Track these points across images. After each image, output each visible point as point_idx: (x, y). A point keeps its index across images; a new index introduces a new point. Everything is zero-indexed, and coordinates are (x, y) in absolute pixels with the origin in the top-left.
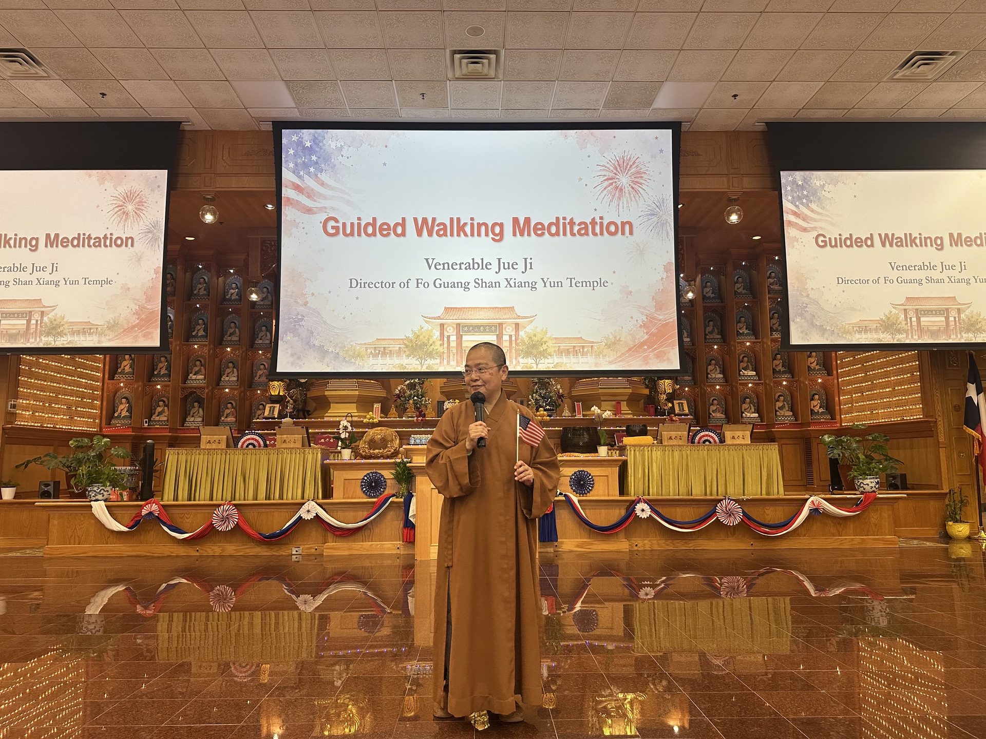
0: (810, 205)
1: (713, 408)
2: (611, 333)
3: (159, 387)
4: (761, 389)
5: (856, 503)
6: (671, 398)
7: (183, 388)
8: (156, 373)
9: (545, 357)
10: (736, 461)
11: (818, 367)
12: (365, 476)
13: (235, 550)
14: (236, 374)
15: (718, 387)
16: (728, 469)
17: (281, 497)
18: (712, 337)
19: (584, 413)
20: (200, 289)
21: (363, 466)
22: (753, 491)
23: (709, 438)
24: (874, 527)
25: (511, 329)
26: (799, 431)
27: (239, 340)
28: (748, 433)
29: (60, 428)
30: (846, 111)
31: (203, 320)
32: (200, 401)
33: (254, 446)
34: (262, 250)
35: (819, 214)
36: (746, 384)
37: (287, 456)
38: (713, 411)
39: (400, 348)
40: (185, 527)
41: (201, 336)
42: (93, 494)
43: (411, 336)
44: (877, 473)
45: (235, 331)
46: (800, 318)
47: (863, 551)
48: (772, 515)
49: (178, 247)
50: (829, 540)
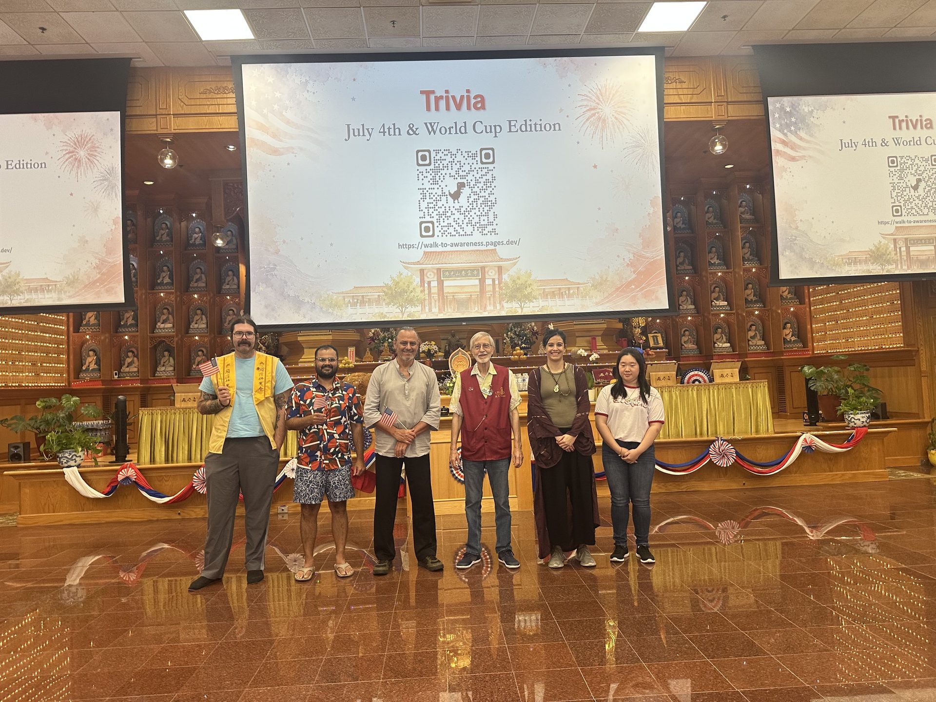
0: (798, 133)
1: (684, 339)
2: (598, 273)
3: (126, 337)
4: (733, 319)
5: (847, 438)
6: (645, 331)
7: (152, 338)
8: (122, 323)
9: (530, 301)
11: (789, 296)
14: (205, 321)
15: (689, 318)
18: (683, 268)
20: (163, 235)
22: (744, 430)
23: (698, 378)
24: (864, 463)
25: (494, 272)
26: (772, 360)
27: (206, 287)
28: (737, 371)
29: (26, 386)
30: (837, 31)
31: (168, 268)
32: (169, 350)
34: (225, 192)
35: (807, 142)
36: (719, 315)
38: (685, 342)
39: (379, 296)
40: (165, 490)
41: (167, 284)
42: (65, 461)
43: (390, 283)
44: (868, 408)
45: (201, 277)
46: (789, 251)
47: (855, 486)
48: (763, 454)
49: (137, 192)
50: (821, 476)
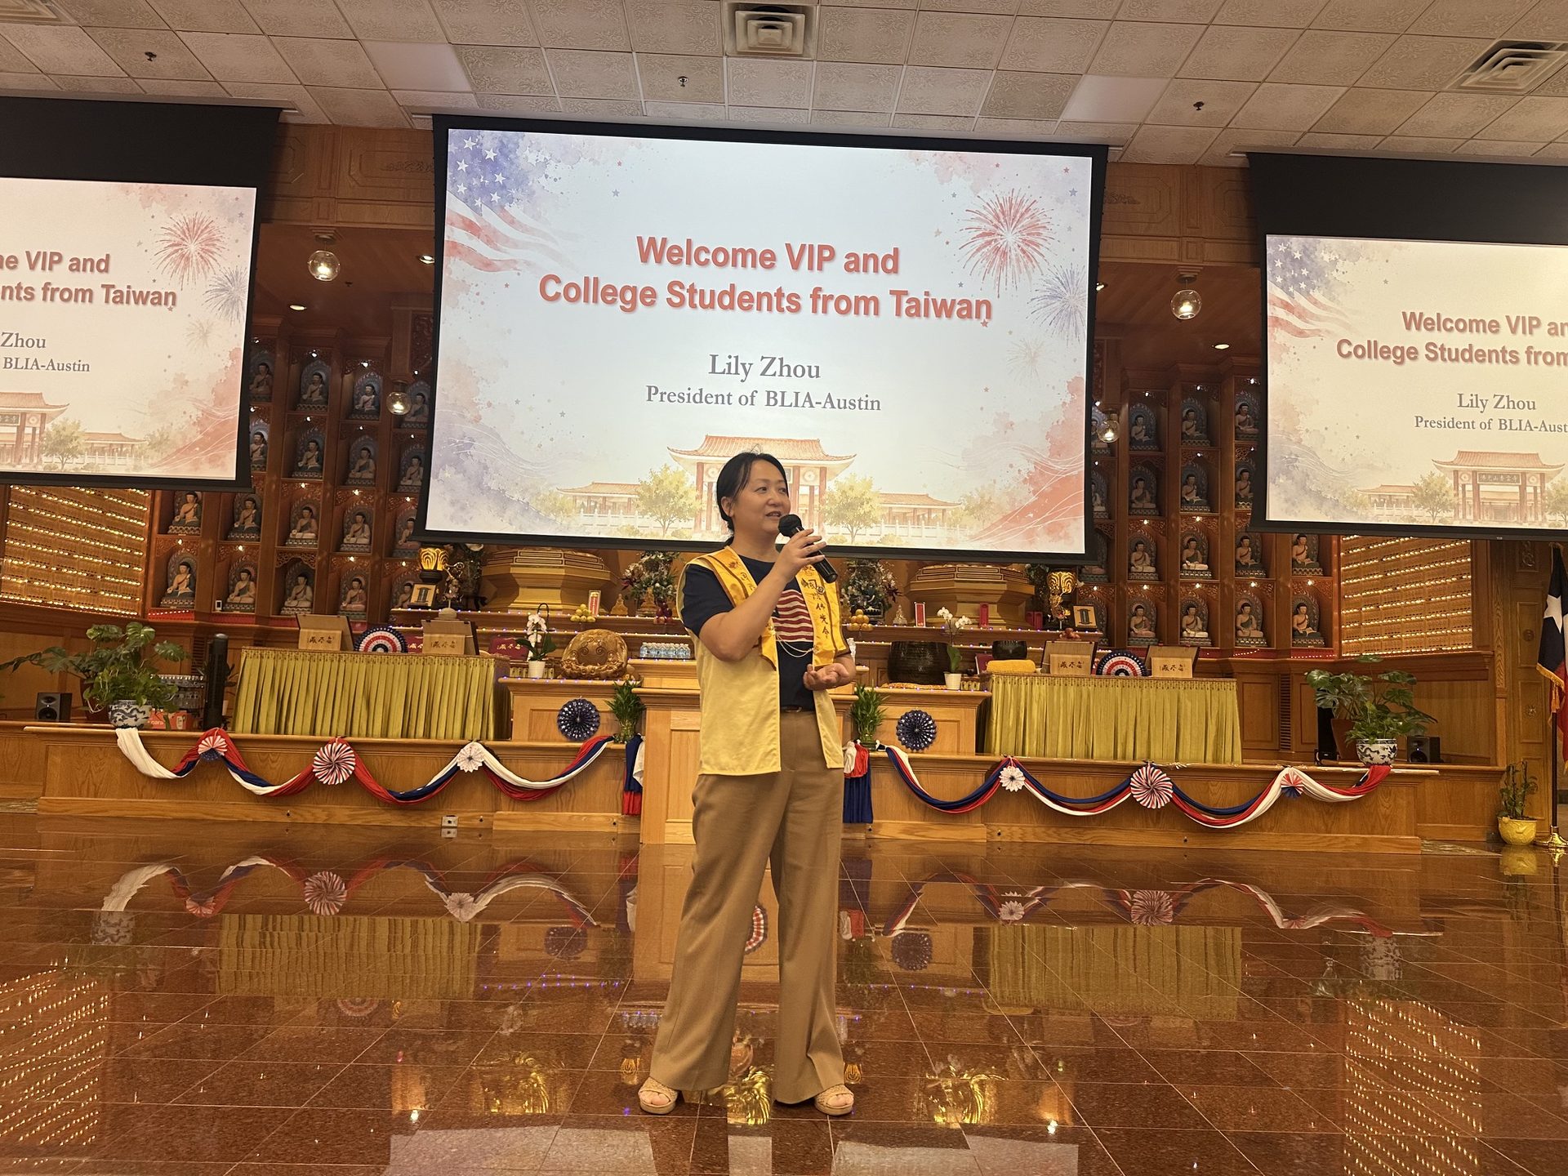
0: (1311, 293)
1: (1136, 620)
2: (977, 490)
4: (1215, 592)
5: (1356, 781)
6: (1069, 601)
7: (281, 552)
8: (236, 526)
9: (867, 525)
10: (1168, 706)
11: (1307, 561)
12: (566, 706)
13: (349, 816)
14: (367, 534)
15: (1145, 587)
16: (1153, 719)
17: (427, 734)
18: (1140, 505)
19: (929, 620)
20: (314, 392)
21: (562, 690)
22: (1192, 755)
23: (1125, 667)
24: (1383, 822)
25: (813, 476)
26: (1274, 663)
27: (374, 479)
28: (1189, 662)
29: (74, 608)
30: (1380, 139)
31: (317, 444)
32: (307, 574)
33: (386, 649)
34: (414, 330)
35: (1325, 308)
36: (1192, 585)
37: (440, 668)
38: (1135, 626)
39: (630, 499)
40: (269, 775)
41: (313, 469)
42: (120, 717)
43: (648, 481)
44: (1393, 735)
45: (368, 463)
46: (1285, 477)
47: (1365, 858)
48: (1222, 794)
49: (278, 321)
50: (1310, 838)
